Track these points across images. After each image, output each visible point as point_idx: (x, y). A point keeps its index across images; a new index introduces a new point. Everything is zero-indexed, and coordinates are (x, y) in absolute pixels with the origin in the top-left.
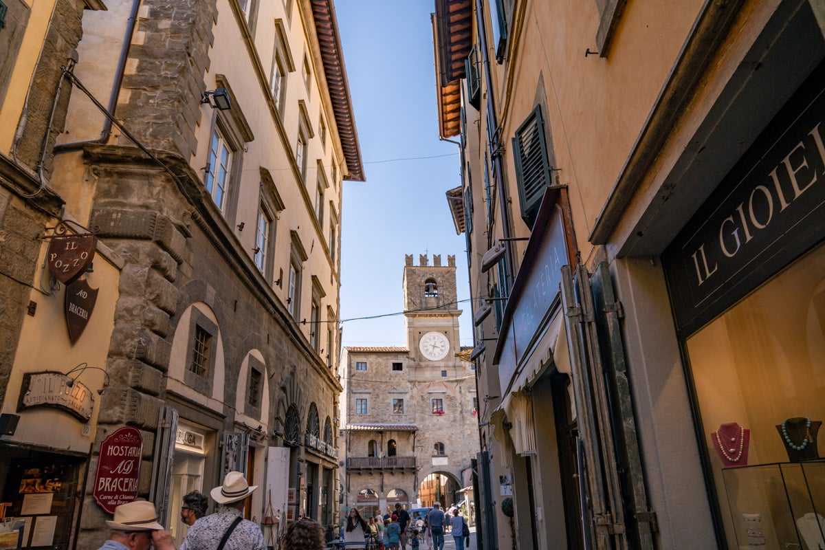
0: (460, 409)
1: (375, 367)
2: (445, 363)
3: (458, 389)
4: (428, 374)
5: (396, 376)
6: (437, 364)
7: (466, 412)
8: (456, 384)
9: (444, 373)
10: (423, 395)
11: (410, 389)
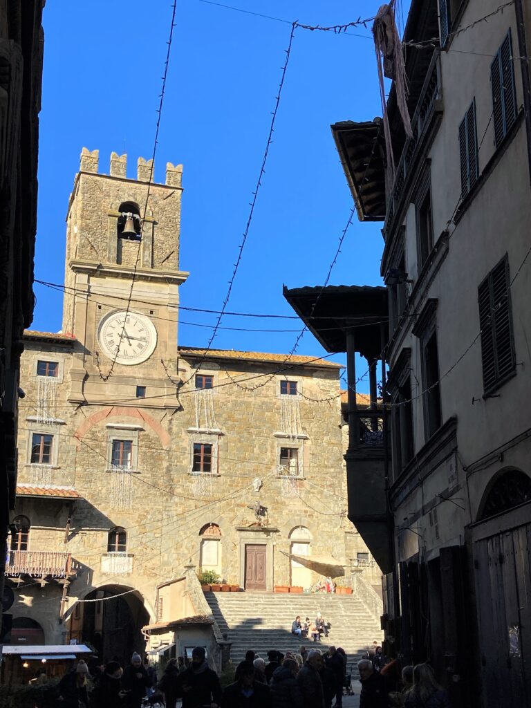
0: (165, 464)
2: (146, 371)
3: (165, 424)
4: (108, 391)
5: (42, 389)
6: (128, 372)
7: (176, 470)
8: (163, 413)
9: (140, 391)
10: (93, 429)
11: (69, 415)
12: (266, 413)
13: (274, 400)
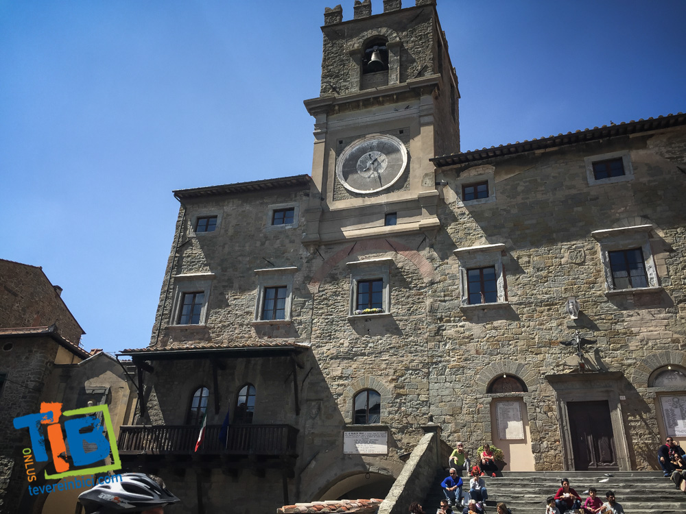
1: (234, 222)
2: (395, 195)
3: (424, 251)
4: (350, 226)
5: (276, 237)
6: (374, 201)
7: (444, 306)
8: (420, 239)
9: (390, 219)
10: (334, 272)
11: (304, 261)
12: (575, 209)
13: (585, 190)
